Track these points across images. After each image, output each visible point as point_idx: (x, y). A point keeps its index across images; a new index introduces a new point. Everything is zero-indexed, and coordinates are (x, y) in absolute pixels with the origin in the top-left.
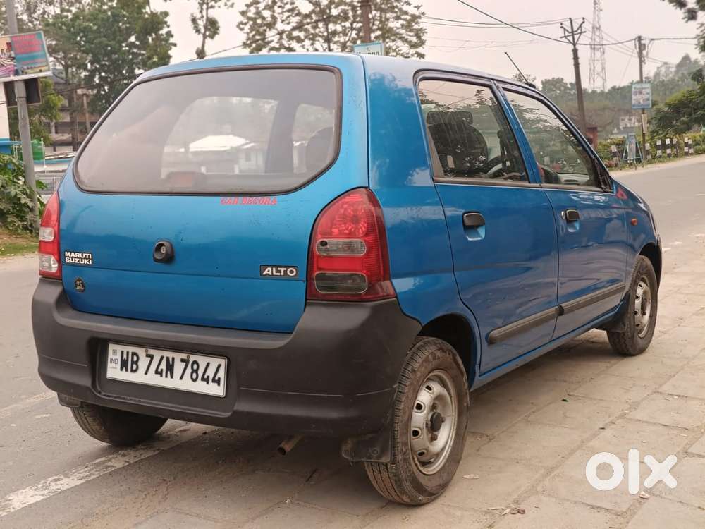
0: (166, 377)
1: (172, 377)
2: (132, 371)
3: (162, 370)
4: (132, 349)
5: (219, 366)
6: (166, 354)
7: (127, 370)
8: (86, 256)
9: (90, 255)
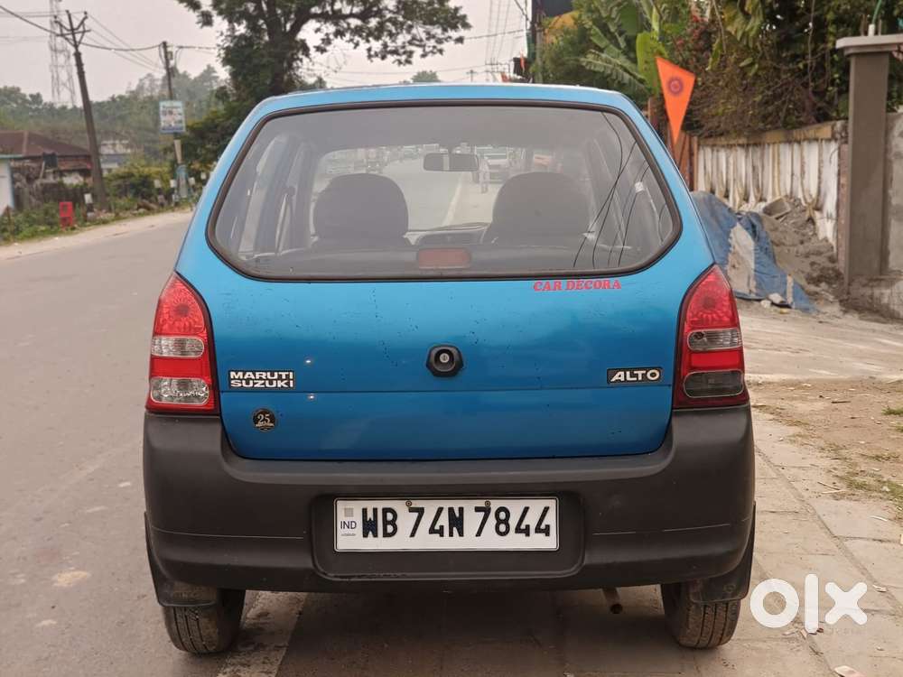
0: (451, 534)
1: (461, 534)
2: (386, 535)
3: (442, 527)
4: (380, 505)
5: (546, 510)
6: (446, 504)
7: (375, 535)
8: (280, 376)
9: (291, 373)
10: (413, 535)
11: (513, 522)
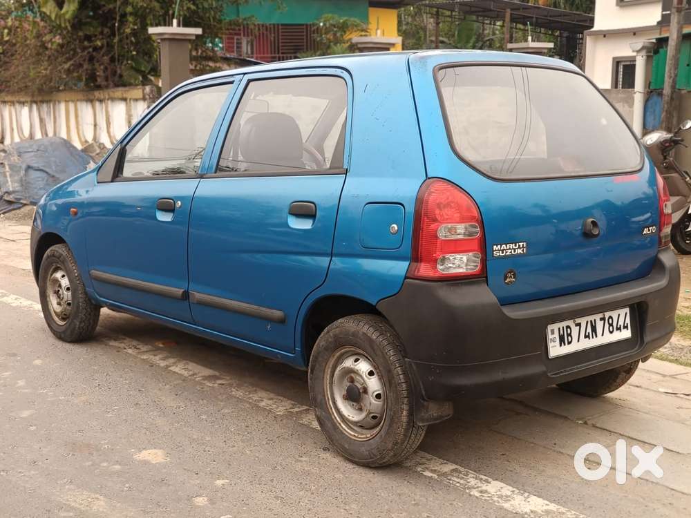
0: (593, 337)
1: (596, 337)
2: (569, 343)
3: (589, 333)
4: (565, 324)
5: (626, 314)
6: (589, 319)
7: (565, 345)
9: (525, 244)
10: (578, 341)
11: (615, 325)
